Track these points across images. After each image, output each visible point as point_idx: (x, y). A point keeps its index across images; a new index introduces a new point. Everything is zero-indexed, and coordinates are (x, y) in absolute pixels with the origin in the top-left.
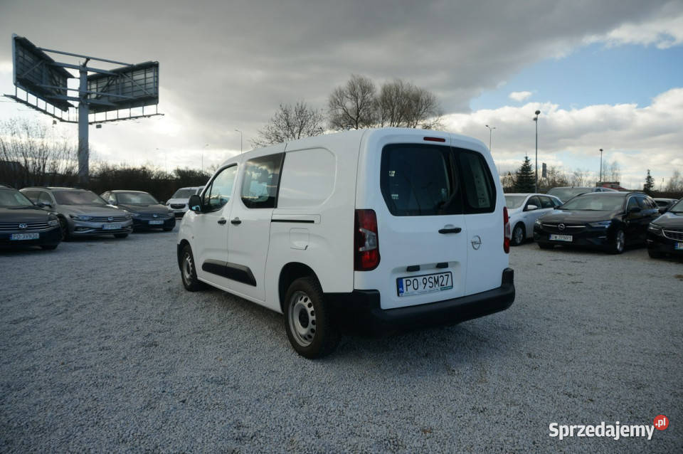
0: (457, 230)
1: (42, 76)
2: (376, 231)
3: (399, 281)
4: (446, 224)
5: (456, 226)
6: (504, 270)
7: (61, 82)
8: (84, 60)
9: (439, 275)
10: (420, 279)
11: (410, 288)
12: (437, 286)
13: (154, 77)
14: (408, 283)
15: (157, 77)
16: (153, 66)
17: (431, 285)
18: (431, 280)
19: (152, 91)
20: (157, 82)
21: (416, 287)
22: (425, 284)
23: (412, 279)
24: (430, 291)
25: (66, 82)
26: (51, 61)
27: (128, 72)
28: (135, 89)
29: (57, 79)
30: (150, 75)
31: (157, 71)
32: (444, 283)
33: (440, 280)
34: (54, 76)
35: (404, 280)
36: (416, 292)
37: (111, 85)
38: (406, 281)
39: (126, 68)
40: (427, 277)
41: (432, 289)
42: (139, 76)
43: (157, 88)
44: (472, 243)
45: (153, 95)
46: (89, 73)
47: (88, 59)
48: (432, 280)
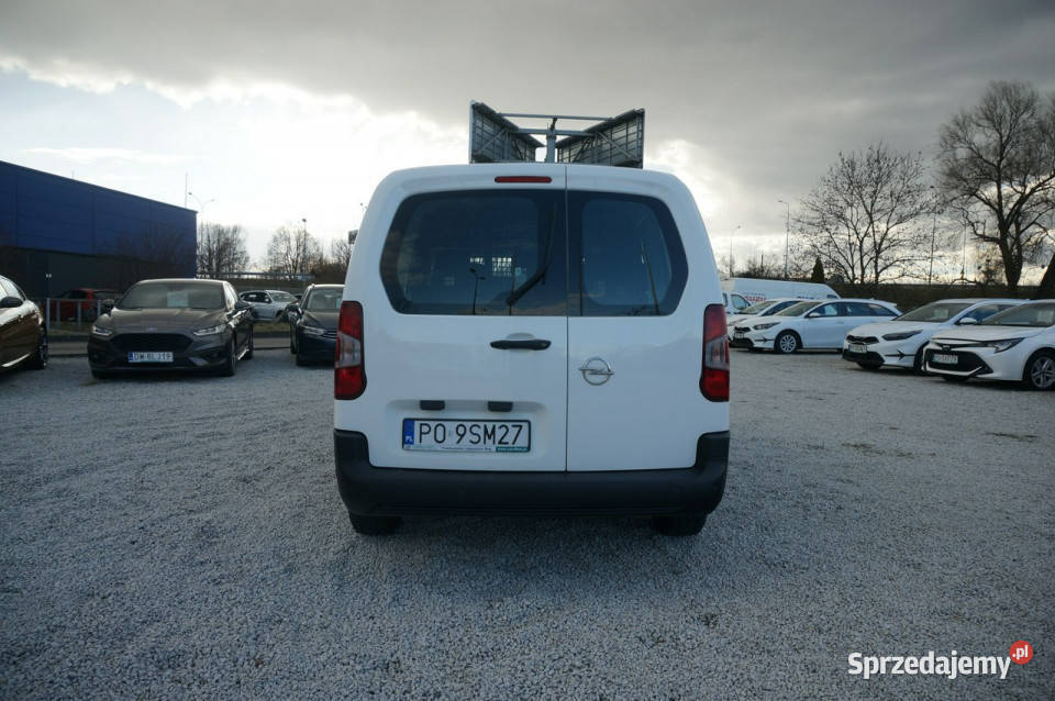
0: (541, 345)
1: (503, 150)
2: (359, 336)
3: (408, 425)
4: (512, 332)
5: (539, 336)
6: (704, 435)
7: (528, 153)
8: (551, 120)
9: (498, 425)
10: (451, 426)
11: (428, 439)
12: (490, 442)
13: (638, 131)
14: (425, 429)
15: (642, 131)
16: (636, 117)
17: (475, 439)
18: (475, 430)
19: (635, 153)
20: (642, 139)
21: (440, 438)
22: (462, 436)
23: (433, 424)
24: (470, 451)
25: (534, 153)
26: (513, 128)
27: (606, 129)
28: (615, 151)
29: (522, 150)
30: (633, 129)
31: (642, 123)
32: (509, 439)
33: (499, 433)
34: (519, 147)
35: (417, 424)
36: (438, 447)
37: (587, 150)
38: (421, 425)
39: (604, 124)
40: (468, 425)
41: (474, 446)
42: (619, 134)
43: (641, 147)
44: (584, 371)
45: (637, 160)
46: (559, 138)
47: (555, 119)
48: (481, 432)
